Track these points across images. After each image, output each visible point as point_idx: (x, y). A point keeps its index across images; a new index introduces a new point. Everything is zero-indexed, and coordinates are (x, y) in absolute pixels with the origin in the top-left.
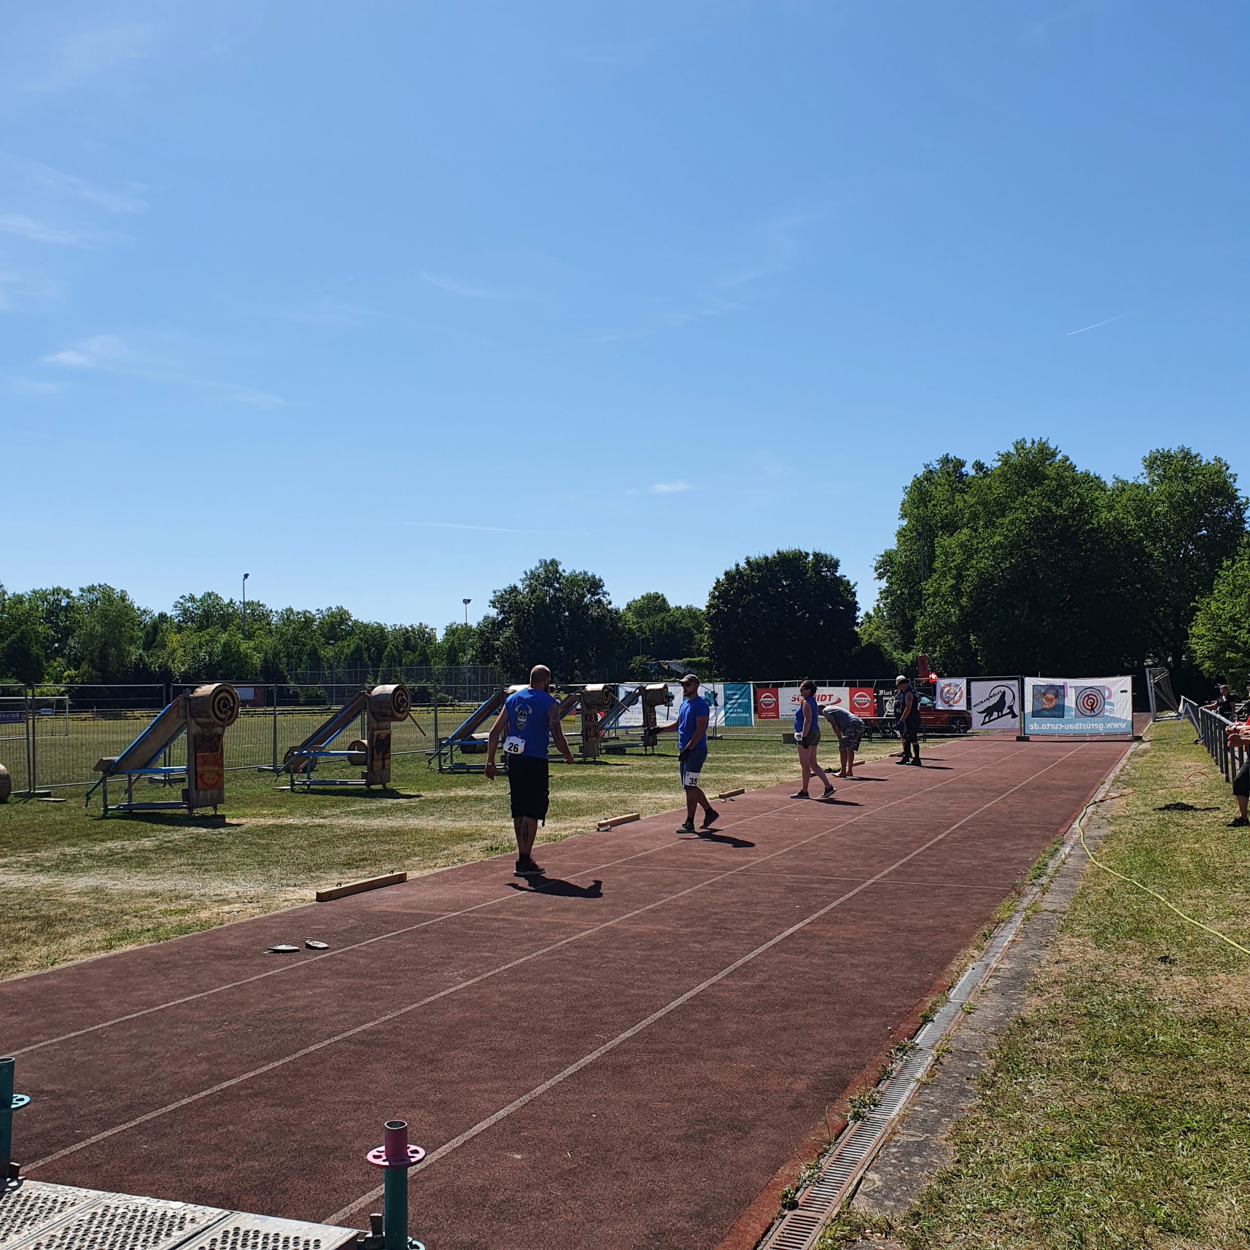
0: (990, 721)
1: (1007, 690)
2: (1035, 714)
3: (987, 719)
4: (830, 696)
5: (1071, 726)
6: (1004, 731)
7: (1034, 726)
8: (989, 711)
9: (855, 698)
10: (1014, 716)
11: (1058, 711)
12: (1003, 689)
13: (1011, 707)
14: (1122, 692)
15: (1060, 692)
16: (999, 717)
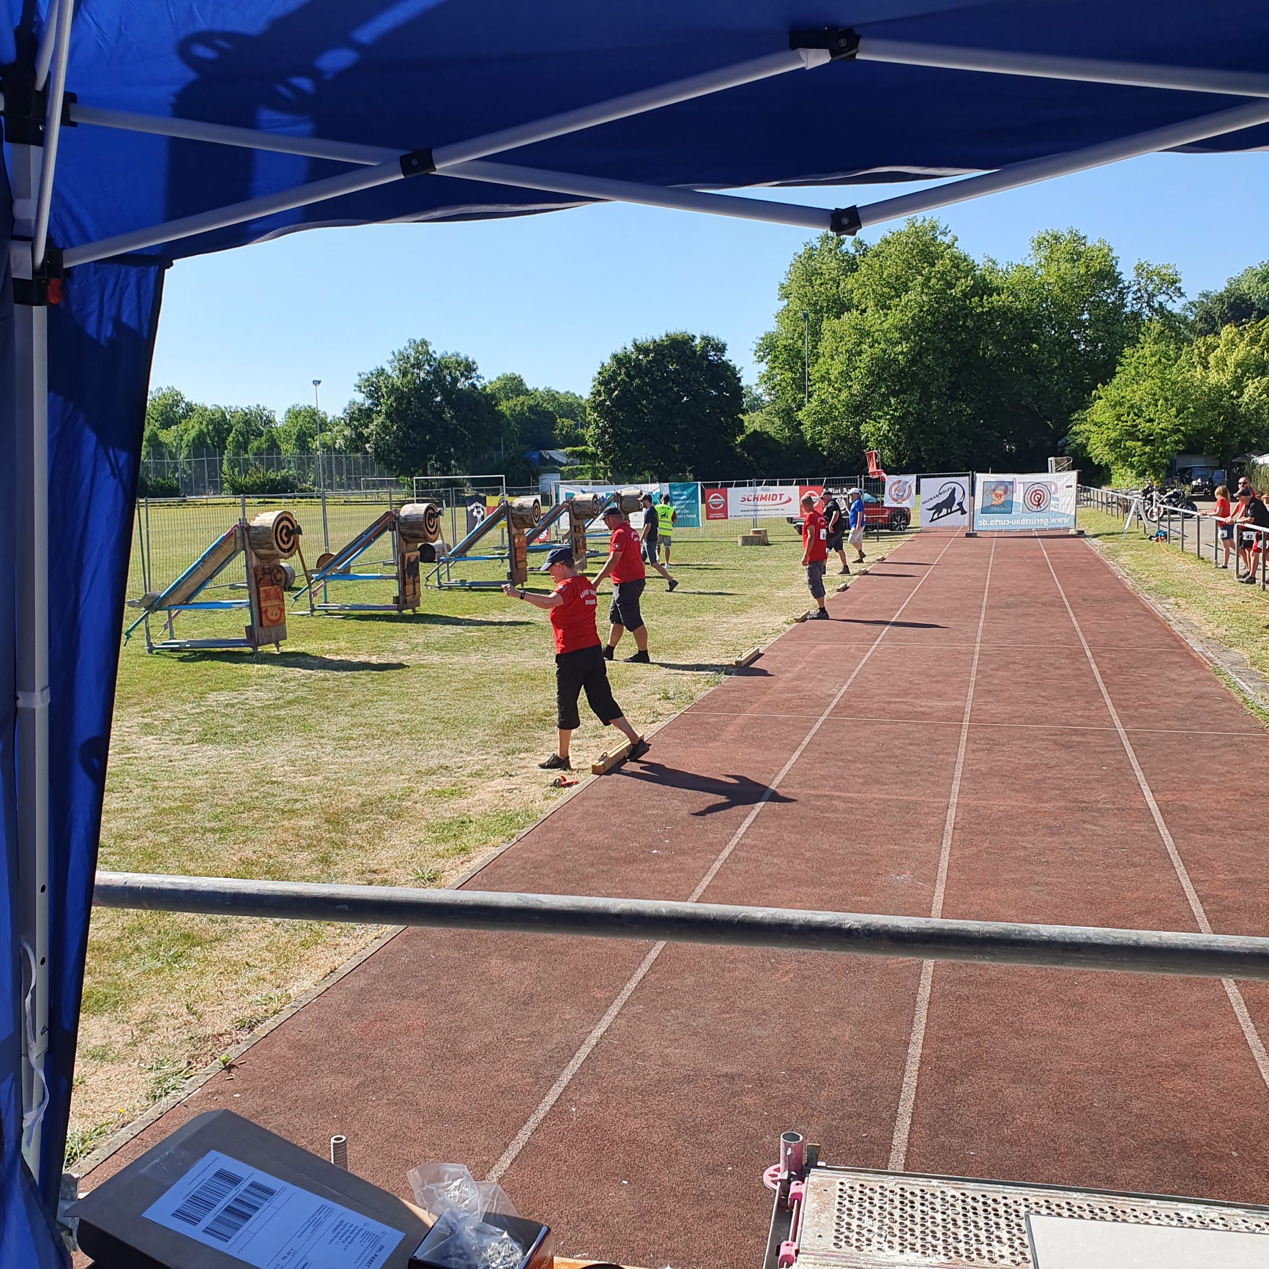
0: (939, 518)
1: (957, 486)
2: (984, 511)
3: (936, 516)
4: (781, 495)
5: (1018, 522)
6: (954, 529)
7: (982, 522)
8: (938, 508)
10: (964, 512)
11: (1006, 508)
12: (953, 486)
13: (960, 504)
14: (1068, 487)
15: (1008, 488)
16: (948, 514)
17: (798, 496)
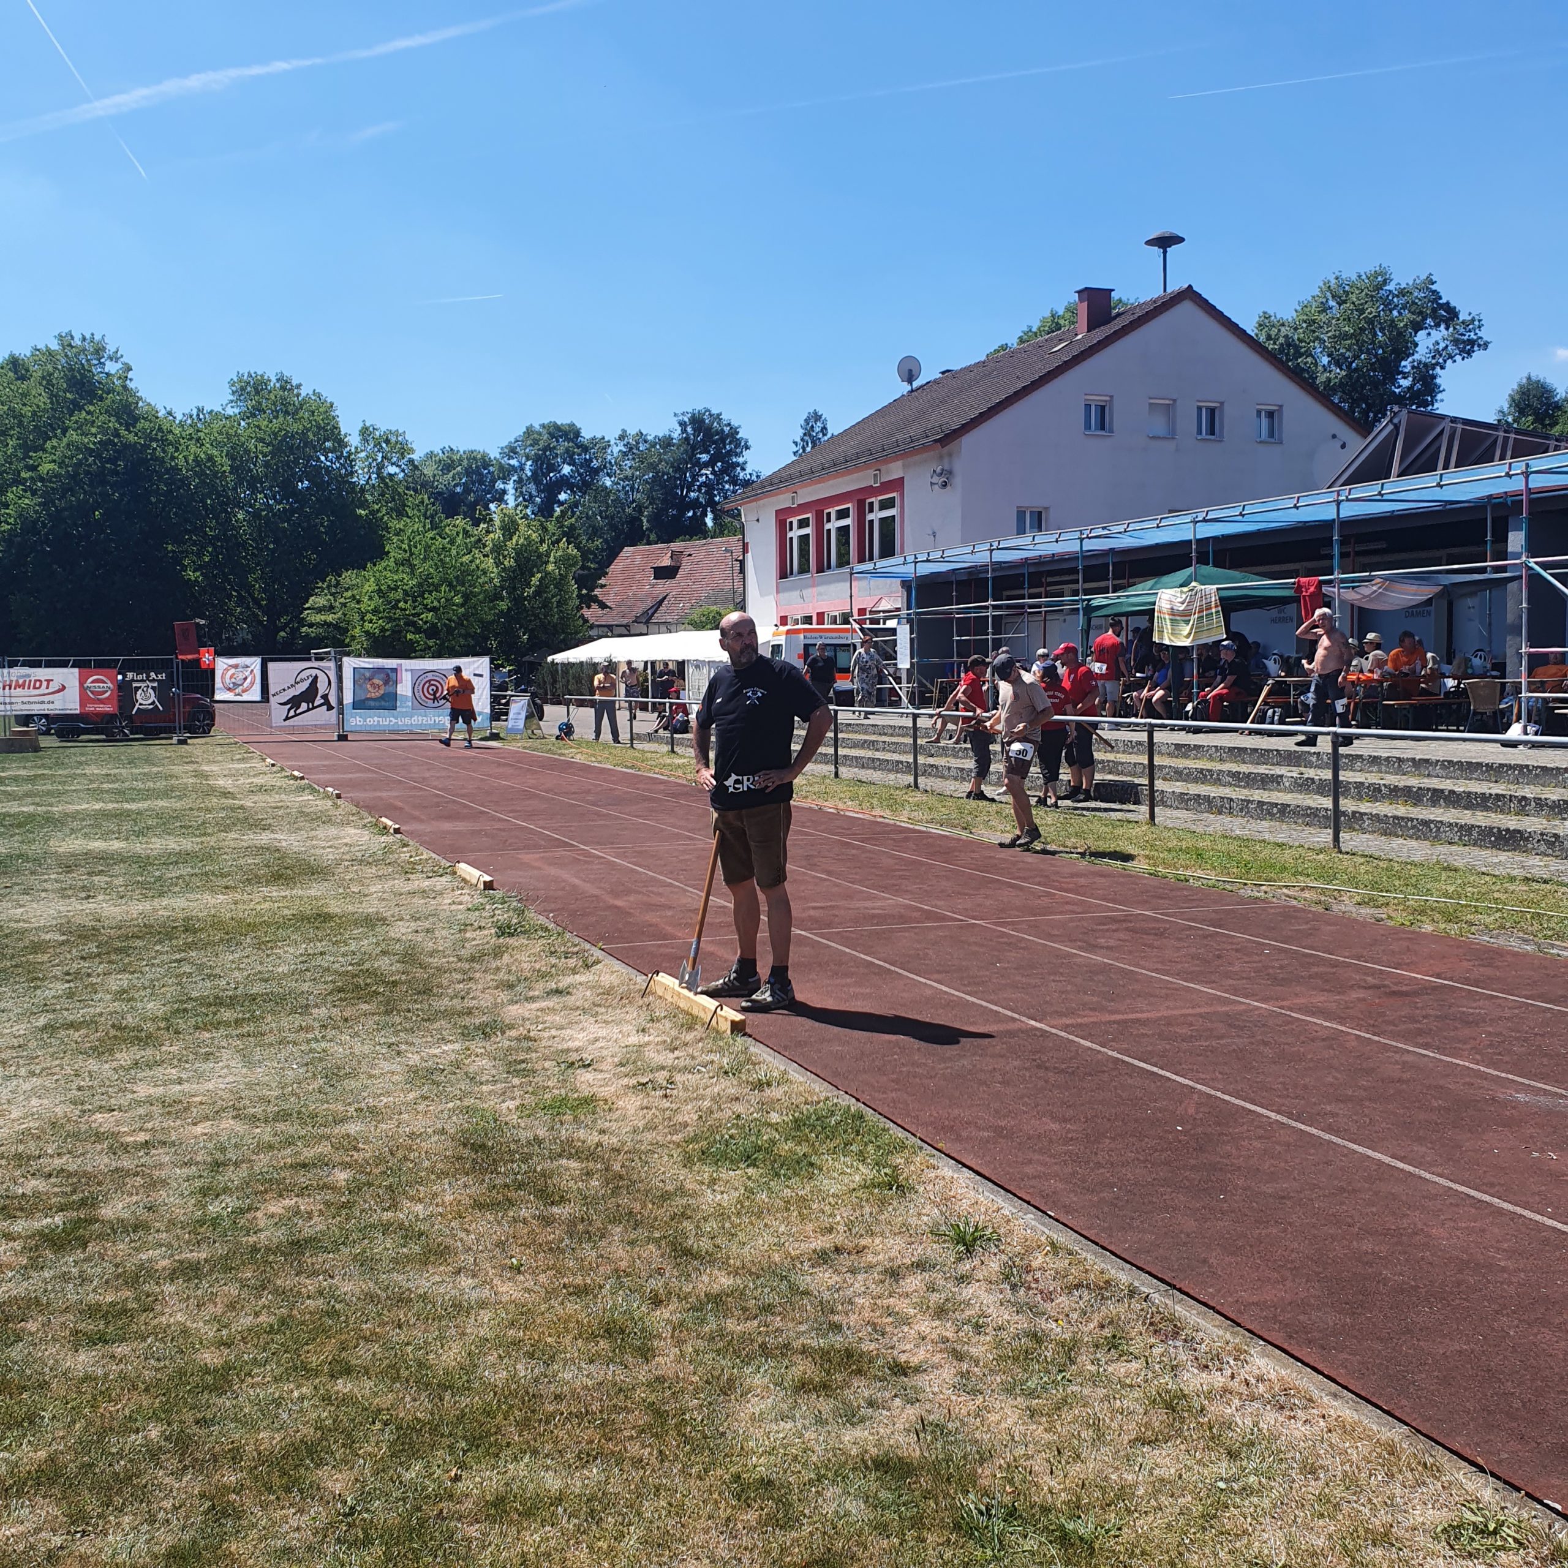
0: (296, 715)
1: (319, 673)
3: (292, 713)
5: (407, 721)
6: (316, 728)
8: (294, 702)
9: (88, 684)
10: (330, 708)
11: (388, 702)
12: (314, 672)
13: (325, 697)
14: (476, 675)
16: (309, 710)
17: (77, 684)
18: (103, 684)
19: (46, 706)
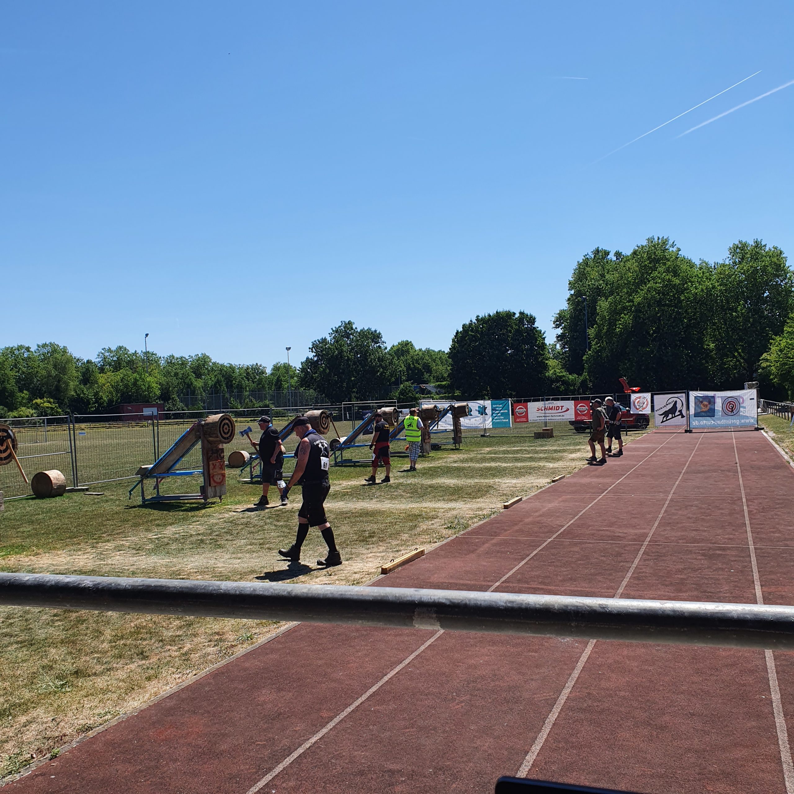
0: (667, 420)
1: (678, 400)
3: (665, 419)
4: (562, 407)
5: (719, 422)
7: (695, 422)
8: (666, 414)
9: (578, 408)
10: (683, 417)
11: (711, 413)
12: (675, 399)
13: (680, 411)
16: (672, 418)
17: (574, 407)
18: (584, 407)
19: (561, 418)
